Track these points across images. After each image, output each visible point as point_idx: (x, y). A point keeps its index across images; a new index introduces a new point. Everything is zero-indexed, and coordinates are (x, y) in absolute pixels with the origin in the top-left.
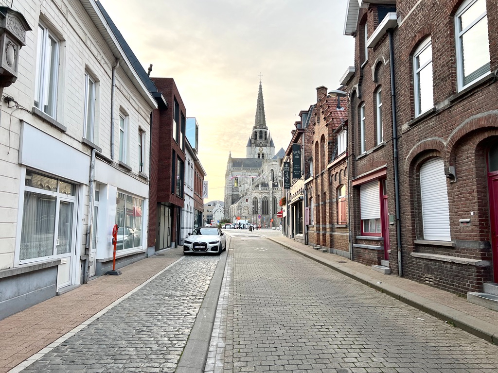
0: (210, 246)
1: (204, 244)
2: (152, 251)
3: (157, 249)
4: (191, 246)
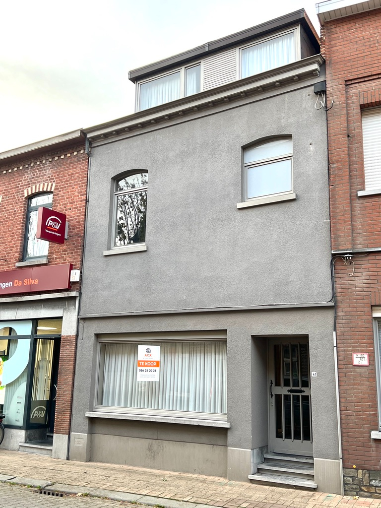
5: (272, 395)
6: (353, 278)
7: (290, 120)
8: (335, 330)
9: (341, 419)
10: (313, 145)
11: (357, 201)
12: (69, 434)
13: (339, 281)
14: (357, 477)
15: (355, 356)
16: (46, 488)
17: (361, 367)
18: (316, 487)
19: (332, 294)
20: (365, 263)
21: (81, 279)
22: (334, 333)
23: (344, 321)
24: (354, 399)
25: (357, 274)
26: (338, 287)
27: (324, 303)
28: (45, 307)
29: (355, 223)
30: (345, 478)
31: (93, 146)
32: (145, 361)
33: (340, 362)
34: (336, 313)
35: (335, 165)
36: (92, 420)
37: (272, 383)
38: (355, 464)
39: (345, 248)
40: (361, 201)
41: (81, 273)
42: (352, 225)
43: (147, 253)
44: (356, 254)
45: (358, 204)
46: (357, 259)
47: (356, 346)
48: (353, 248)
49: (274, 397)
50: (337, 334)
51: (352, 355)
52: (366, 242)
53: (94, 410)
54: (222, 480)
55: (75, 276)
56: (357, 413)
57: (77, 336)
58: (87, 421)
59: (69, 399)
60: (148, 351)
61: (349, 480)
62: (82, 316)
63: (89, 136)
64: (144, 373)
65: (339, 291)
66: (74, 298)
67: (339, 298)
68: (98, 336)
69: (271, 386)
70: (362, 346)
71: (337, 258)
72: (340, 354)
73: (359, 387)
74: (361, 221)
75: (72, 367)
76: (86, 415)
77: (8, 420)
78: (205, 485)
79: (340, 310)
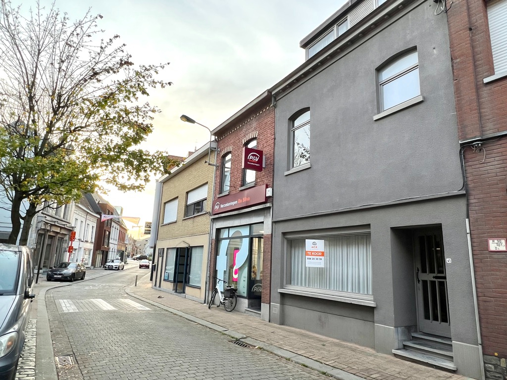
0: (114, 267)
1: (112, 266)
2: (92, 267)
3: (94, 267)
4: (107, 266)
5: (419, 281)
6: (485, 165)
7: (414, 34)
8: (468, 217)
9: (478, 305)
10: (437, 49)
11: (485, 88)
12: (270, 304)
13: (469, 170)
14: (500, 366)
15: (491, 242)
16: (241, 340)
17: (498, 253)
18: (455, 369)
19: (462, 183)
20: (497, 148)
21: (273, 195)
22: (467, 220)
23: (477, 208)
24: (492, 285)
25: (488, 160)
26: (468, 175)
27: (456, 192)
28: (254, 216)
29: (483, 110)
30: (486, 365)
31: (277, 99)
32: (312, 252)
33: (475, 248)
34: (468, 200)
35: (458, 60)
36: (283, 295)
37: (418, 270)
38: (497, 352)
39: (474, 136)
40: (489, 87)
41: (273, 190)
42: (480, 113)
43: (311, 169)
44: (485, 141)
45: (485, 92)
46: (488, 145)
47: (492, 232)
48: (482, 135)
49: (421, 282)
50: (471, 221)
51: (487, 242)
52: (497, 126)
53: (284, 287)
54: (371, 351)
55: (269, 193)
56: (497, 300)
57: (272, 234)
58: (279, 295)
59: (269, 279)
60: (314, 244)
61: (490, 368)
62: (275, 220)
63: (273, 93)
64: (312, 260)
65: (469, 179)
66: (269, 208)
67: (471, 185)
68: (284, 234)
69: (418, 273)
70: (499, 232)
71: (466, 148)
72: (475, 240)
73: (497, 273)
74: (489, 106)
75: (270, 257)
76: (279, 291)
77: (239, 292)
78: (354, 353)
79: (472, 197)
